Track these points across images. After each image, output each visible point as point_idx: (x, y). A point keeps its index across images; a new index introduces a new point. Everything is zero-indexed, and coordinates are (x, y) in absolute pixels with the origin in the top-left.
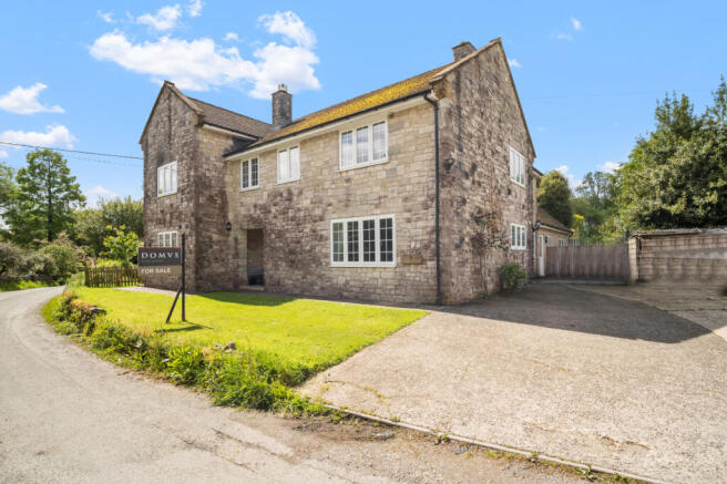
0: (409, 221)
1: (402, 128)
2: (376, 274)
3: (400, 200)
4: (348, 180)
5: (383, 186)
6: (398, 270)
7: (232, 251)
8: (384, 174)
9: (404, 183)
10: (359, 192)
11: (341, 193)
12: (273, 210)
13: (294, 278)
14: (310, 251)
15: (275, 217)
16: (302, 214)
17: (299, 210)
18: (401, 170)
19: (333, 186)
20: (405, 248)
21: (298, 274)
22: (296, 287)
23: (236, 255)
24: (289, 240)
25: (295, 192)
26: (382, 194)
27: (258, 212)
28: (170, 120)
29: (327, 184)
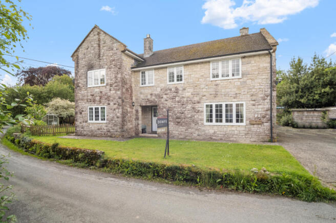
0: (254, 105)
1: (250, 63)
2: (234, 128)
3: (249, 96)
4: (216, 85)
5: (239, 88)
6: (247, 127)
7: (134, 117)
8: (239, 83)
9: (251, 88)
10: (223, 91)
11: (212, 91)
12: (165, 97)
13: (180, 130)
14: (191, 117)
15: (166, 100)
16: (185, 99)
17: (183, 97)
18: (249, 82)
19: (207, 87)
20: (251, 117)
21: (182, 129)
22: (181, 134)
23: (137, 119)
24: (176, 112)
25: (181, 89)
26: (238, 92)
27: (153, 97)
28: (99, 46)
29: (203, 86)
